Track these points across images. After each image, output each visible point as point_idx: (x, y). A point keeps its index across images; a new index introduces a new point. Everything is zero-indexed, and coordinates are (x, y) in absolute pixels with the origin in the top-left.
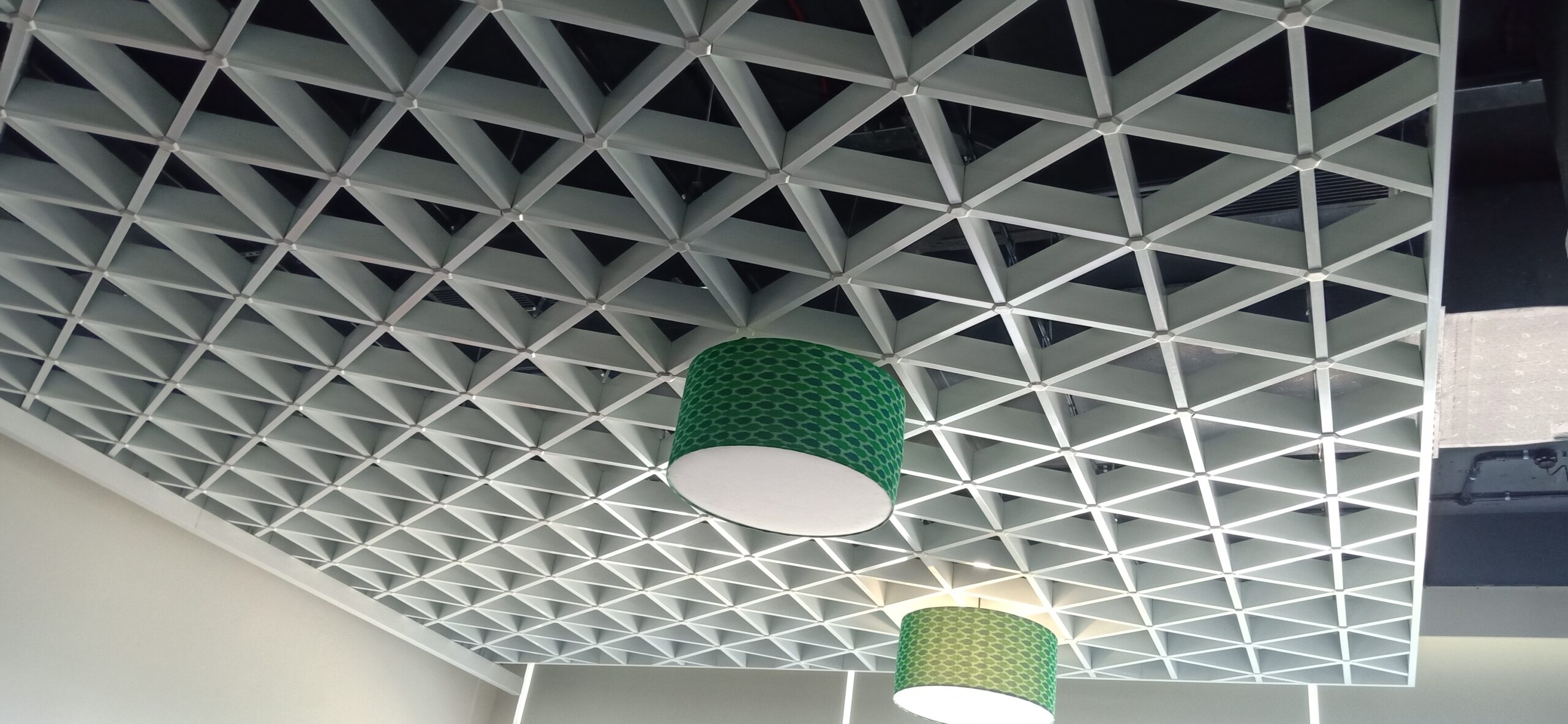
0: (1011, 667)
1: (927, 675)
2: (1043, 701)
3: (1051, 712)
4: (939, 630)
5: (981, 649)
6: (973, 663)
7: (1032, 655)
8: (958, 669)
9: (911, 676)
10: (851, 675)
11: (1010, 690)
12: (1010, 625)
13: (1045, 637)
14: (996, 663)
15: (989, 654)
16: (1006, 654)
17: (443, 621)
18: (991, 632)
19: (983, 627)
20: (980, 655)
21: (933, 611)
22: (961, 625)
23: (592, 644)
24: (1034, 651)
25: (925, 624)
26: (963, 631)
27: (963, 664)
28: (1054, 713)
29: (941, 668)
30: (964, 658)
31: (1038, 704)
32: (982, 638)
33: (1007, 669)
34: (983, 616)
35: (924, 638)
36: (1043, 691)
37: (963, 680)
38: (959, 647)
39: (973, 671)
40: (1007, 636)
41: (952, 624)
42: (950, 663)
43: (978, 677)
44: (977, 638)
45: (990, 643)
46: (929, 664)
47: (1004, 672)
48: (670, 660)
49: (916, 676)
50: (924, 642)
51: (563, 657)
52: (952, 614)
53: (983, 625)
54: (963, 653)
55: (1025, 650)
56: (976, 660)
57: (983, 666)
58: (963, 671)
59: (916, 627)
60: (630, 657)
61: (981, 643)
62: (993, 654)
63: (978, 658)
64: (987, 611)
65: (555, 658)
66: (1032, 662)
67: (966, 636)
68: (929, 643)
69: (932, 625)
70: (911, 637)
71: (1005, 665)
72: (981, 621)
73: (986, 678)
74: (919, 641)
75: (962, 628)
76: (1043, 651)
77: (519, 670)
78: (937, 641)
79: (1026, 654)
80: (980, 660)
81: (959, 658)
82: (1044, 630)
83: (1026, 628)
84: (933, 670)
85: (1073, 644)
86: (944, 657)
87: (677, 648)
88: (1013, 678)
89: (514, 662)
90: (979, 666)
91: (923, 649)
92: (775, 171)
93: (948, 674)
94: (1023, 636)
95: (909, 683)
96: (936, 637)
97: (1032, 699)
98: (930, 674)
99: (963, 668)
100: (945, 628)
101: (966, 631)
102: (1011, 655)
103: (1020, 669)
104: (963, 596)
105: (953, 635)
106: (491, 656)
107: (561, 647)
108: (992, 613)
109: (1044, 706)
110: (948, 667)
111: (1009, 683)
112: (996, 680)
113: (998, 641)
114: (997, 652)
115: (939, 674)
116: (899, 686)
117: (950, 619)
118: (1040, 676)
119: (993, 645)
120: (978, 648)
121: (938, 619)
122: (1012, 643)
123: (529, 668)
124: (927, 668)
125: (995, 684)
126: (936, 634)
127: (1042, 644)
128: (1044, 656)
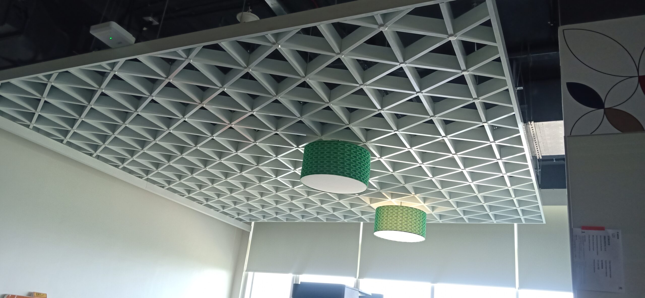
0: (410, 224)
1: (384, 227)
2: (421, 234)
3: (424, 237)
4: (387, 213)
5: (401, 219)
6: (398, 223)
7: (417, 219)
8: (393, 225)
9: (379, 227)
10: (362, 223)
11: (410, 231)
12: (410, 210)
13: (423, 214)
14: (406, 223)
15: (403, 220)
17: (225, 210)
18: (404, 213)
19: (401, 212)
20: (400, 220)
21: (385, 207)
22: (394, 211)
23: (275, 216)
24: (418, 218)
25: (383, 211)
26: (395, 213)
27: (395, 223)
28: (425, 237)
29: (388, 225)
30: (395, 222)
31: (419, 235)
32: (401, 215)
33: (409, 225)
34: (401, 208)
35: (383, 215)
36: (421, 231)
37: (395, 229)
38: (394, 218)
39: (398, 226)
40: (409, 214)
41: (391, 211)
42: (391, 223)
43: (400, 227)
44: (400, 215)
45: (404, 217)
46: (384, 224)
47: (408, 226)
48: (301, 220)
49: (380, 228)
50: (383, 217)
51: (264, 220)
52: (391, 208)
53: (401, 211)
54: (395, 220)
55: (415, 218)
56: (399, 222)
57: (401, 224)
58: (395, 226)
59: (380, 212)
60: (287, 219)
61: (401, 217)
62: (404, 220)
63: (400, 221)
64: (403, 206)
65: (262, 220)
66: (417, 222)
67: (396, 215)
68: (384, 217)
69: (385, 211)
70: (379, 215)
71: (408, 223)
73: (402, 228)
74: (381, 216)
75: (395, 212)
76: (421, 218)
77: (250, 224)
78: (387, 216)
79: (415, 220)
80: (400, 222)
81: (394, 222)
82: (421, 211)
83: (415, 211)
84: (386, 226)
85: (433, 213)
86: (389, 221)
87: (303, 217)
88: (411, 227)
89: (248, 221)
90: (400, 224)
91: (382, 219)
92: (328, 103)
93: (390, 227)
94: (414, 214)
95: (378, 230)
97: (417, 233)
98: (385, 227)
99: (395, 225)
100: (389, 212)
101: (396, 213)
102: (410, 220)
103: (413, 224)
104: (395, 202)
105: (392, 215)
106: (241, 220)
107: (264, 217)
108: (404, 207)
109: (421, 236)
110: (390, 224)
111: (410, 229)
112: (405, 228)
113: (406, 216)
114: (406, 219)
115: (387, 227)
116: (375, 230)
117: (391, 209)
118: (420, 226)
119: (405, 217)
120: (400, 218)
121: (387, 209)
122: (411, 217)
123: (253, 223)
124: (384, 225)
125: (405, 229)
126: (386, 214)
127: (421, 216)
128: (421, 220)
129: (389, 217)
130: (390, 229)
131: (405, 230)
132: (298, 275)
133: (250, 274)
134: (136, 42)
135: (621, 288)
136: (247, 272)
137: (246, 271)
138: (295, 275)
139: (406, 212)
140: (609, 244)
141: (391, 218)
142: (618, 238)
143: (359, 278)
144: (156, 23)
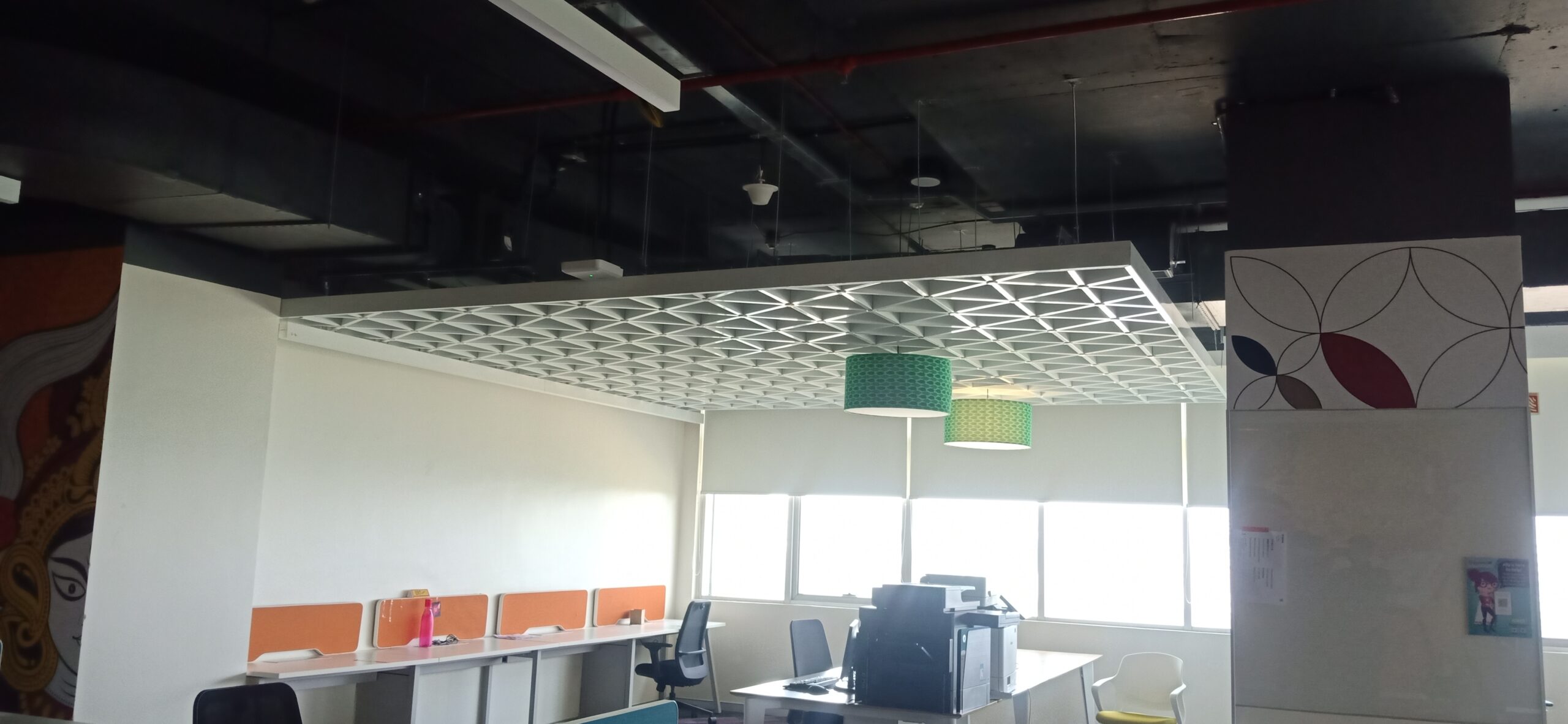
0: (1006, 428)
1: (962, 436)
2: (1024, 442)
3: (1029, 446)
4: (967, 412)
6: (986, 429)
7: (1018, 419)
8: (978, 433)
9: (953, 436)
11: (1007, 440)
12: (1005, 406)
13: (1026, 406)
14: (999, 428)
15: (995, 423)
16: (1004, 422)
18: (995, 412)
19: (991, 409)
20: (990, 424)
21: (963, 401)
22: (979, 409)
24: (1019, 417)
25: (959, 408)
26: (981, 411)
27: (981, 430)
29: (970, 432)
30: (982, 427)
31: (1022, 445)
32: (991, 415)
33: (1005, 430)
34: (991, 403)
35: (959, 416)
36: (1024, 437)
37: (981, 438)
38: (978, 421)
39: (986, 433)
40: (1004, 411)
41: (974, 409)
42: (974, 430)
43: (990, 436)
44: (988, 415)
45: (995, 417)
47: (1003, 432)
49: (956, 436)
50: (959, 418)
52: (974, 403)
53: (991, 407)
54: (981, 424)
55: (1014, 418)
56: (988, 427)
57: (992, 430)
58: (981, 433)
61: (990, 418)
62: (997, 423)
64: (993, 400)
66: (1018, 423)
67: (982, 415)
68: (962, 419)
69: (963, 409)
70: (952, 414)
71: (1003, 428)
72: (989, 406)
73: (994, 436)
74: (956, 417)
76: (1023, 416)
77: (700, 412)
78: (966, 418)
79: (1015, 420)
80: (990, 427)
81: (979, 427)
82: (1024, 402)
83: (1013, 406)
84: (965, 433)
86: (971, 427)
88: (1008, 434)
90: (990, 430)
91: (959, 422)
92: (897, 324)
93: (974, 435)
94: (1012, 411)
95: (953, 439)
97: (1018, 443)
98: (964, 435)
100: (970, 411)
101: (982, 418)
102: (1007, 422)
103: (1012, 428)
105: (975, 415)
108: (995, 401)
109: (1025, 445)
110: (973, 432)
111: (1006, 437)
112: (999, 437)
113: (999, 416)
114: (999, 421)
115: (969, 435)
116: (947, 439)
117: (973, 406)
118: (1023, 429)
119: (997, 419)
120: (988, 421)
121: (967, 406)
122: (1007, 416)
123: (703, 412)
124: (962, 432)
126: (966, 414)
127: (1023, 412)
128: (1024, 418)
129: (970, 419)
130: (973, 438)
131: (999, 439)
132: (799, 497)
133: (709, 497)
135: (1281, 600)
136: (703, 495)
137: (702, 492)
138: (794, 497)
139: (999, 410)
140: (1272, 549)
141: (973, 421)
142: (1283, 542)
143: (911, 497)
144: (582, 160)
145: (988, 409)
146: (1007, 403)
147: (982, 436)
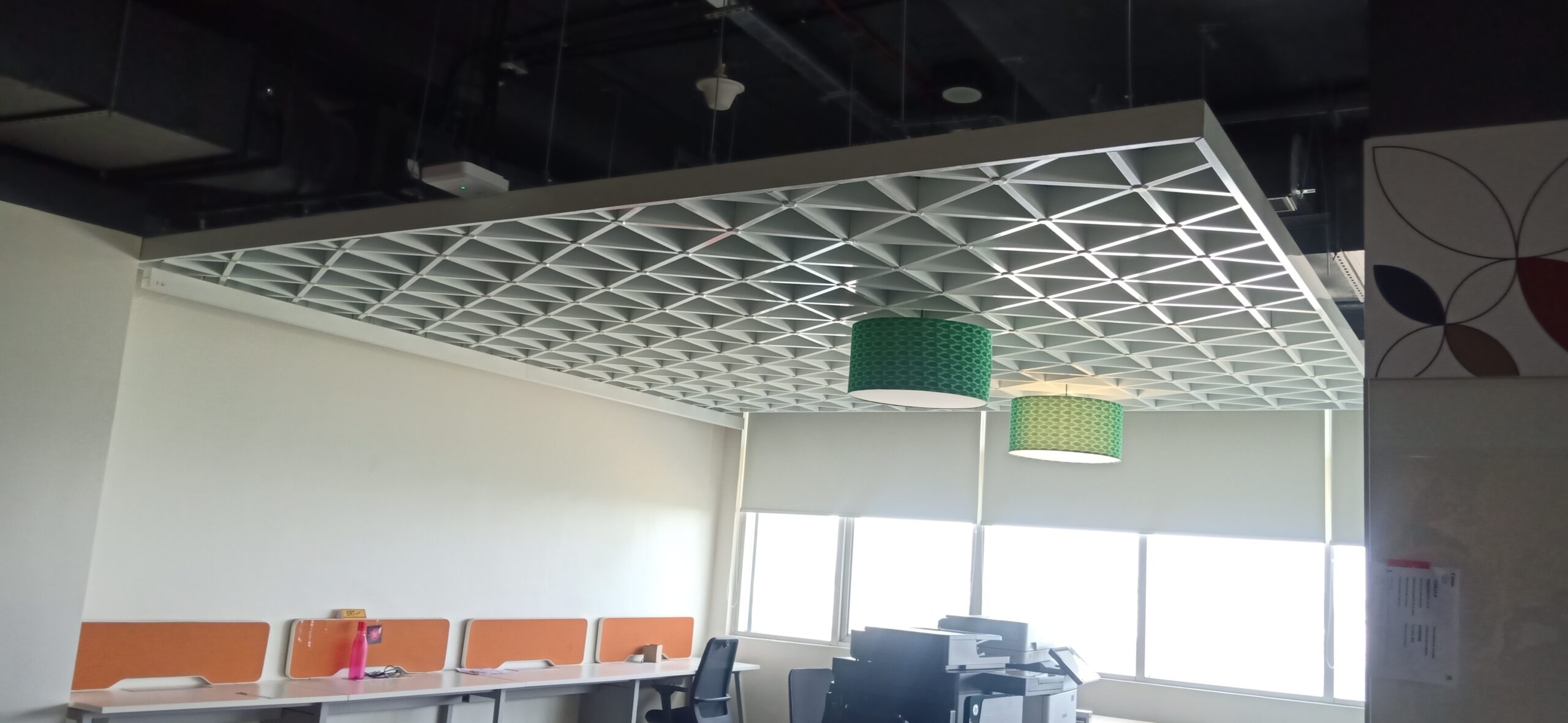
0: (1087, 434)
1: (1029, 443)
2: (1110, 453)
3: (1117, 457)
4: (1036, 412)
5: (1066, 424)
6: (1060, 434)
7: (1102, 423)
8: (1050, 438)
9: (1019, 442)
10: (984, 415)
11: (1086, 449)
12: (1086, 405)
13: (1115, 409)
14: (1076, 432)
15: (1071, 427)
16: (1083, 426)
17: (687, 398)
18: (1072, 412)
19: (1067, 408)
20: (1065, 428)
21: (1031, 397)
22: (1051, 409)
23: (794, 405)
24: (1104, 420)
25: (1027, 406)
26: (1053, 412)
27: (1054, 435)
28: (1120, 457)
29: (1039, 438)
30: (1054, 431)
31: (1107, 455)
32: (1066, 416)
33: (1084, 436)
34: (1067, 401)
35: (1026, 416)
36: (1110, 446)
37: (1054, 446)
38: (1050, 424)
39: (1061, 439)
40: (1083, 413)
41: (1045, 408)
42: (1045, 435)
43: (1064, 443)
44: (1063, 417)
45: (1072, 420)
46: (1030, 435)
47: (1082, 438)
49: (1022, 443)
50: (1026, 420)
51: (772, 410)
52: (1045, 400)
54: (1054, 427)
55: (1097, 421)
56: (1062, 432)
57: (1067, 435)
59: (1021, 408)
61: (1066, 420)
62: (1074, 427)
63: (1064, 430)
64: (1070, 397)
65: (766, 409)
66: (1102, 428)
67: (1055, 416)
68: (1030, 420)
69: (1031, 408)
70: (1018, 415)
72: (1065, 405)
73: (1070, 443)
74: (1023, 418)
76: (1110, 418)
77: (741, 415)
78: (1035, 419)
79: (1098, 424)
80: (1065, 432)
82: (1110, 404)
83: (1097, 406)
84: (1034, 439)
86: (1040, 431)
88: (1089, 442)
89: (739, 411)
91: (1026, 424)
93: (1044, 442)
94: (1095, 412)
95: (1018, 447)
96: (1035, 417)
97: (1103, 453)
98: (1031, 442)
99: (1054, 438)
100: (1040, 411)
101: (1055, 412)
102: (1087, 426)
103: (1093, 434)
104: (1053, 388)
105: (1046, 416)
106: (721, 411)
107: (771, 406)
108: (1072, 399)
109: (1111, 456)
110: (1044, 437)
111: (1086, 445)
112: (1076, 444)
113: (1077, 417)
114: (1077, 425)
115: (1037, 442)
116: (1011, 447)
117: (1043, 404)
118: (1108, 436)
119: (1074, 421)
120: (1063, 424)
121: (1036, 404)
122: (1087, 418)
123: (746, 415)
124: (1030, 438)
125: (1076, 447)
126: (1035, 414)
127: (1110, 414)
128: (1111, 422)
129: (1039, 420)
130: (1043, 446)
132: (852, 518)
133: (750, 516)
134: (511, 188)
136: (743, 513)
137: (741, 510)
138: (845, 518)
139: (1078, 410)
140: (1435, 597)
141: (1044, 423)
142: (1453, 585)
143: (984, 522)
145: (1063, 409)
146: (1088, 402)
147: (1054, 442)
